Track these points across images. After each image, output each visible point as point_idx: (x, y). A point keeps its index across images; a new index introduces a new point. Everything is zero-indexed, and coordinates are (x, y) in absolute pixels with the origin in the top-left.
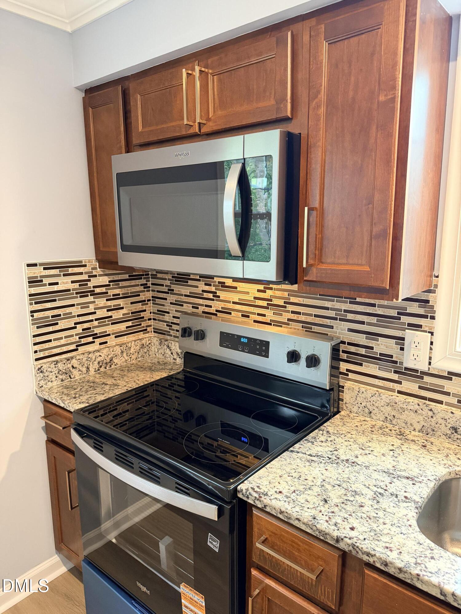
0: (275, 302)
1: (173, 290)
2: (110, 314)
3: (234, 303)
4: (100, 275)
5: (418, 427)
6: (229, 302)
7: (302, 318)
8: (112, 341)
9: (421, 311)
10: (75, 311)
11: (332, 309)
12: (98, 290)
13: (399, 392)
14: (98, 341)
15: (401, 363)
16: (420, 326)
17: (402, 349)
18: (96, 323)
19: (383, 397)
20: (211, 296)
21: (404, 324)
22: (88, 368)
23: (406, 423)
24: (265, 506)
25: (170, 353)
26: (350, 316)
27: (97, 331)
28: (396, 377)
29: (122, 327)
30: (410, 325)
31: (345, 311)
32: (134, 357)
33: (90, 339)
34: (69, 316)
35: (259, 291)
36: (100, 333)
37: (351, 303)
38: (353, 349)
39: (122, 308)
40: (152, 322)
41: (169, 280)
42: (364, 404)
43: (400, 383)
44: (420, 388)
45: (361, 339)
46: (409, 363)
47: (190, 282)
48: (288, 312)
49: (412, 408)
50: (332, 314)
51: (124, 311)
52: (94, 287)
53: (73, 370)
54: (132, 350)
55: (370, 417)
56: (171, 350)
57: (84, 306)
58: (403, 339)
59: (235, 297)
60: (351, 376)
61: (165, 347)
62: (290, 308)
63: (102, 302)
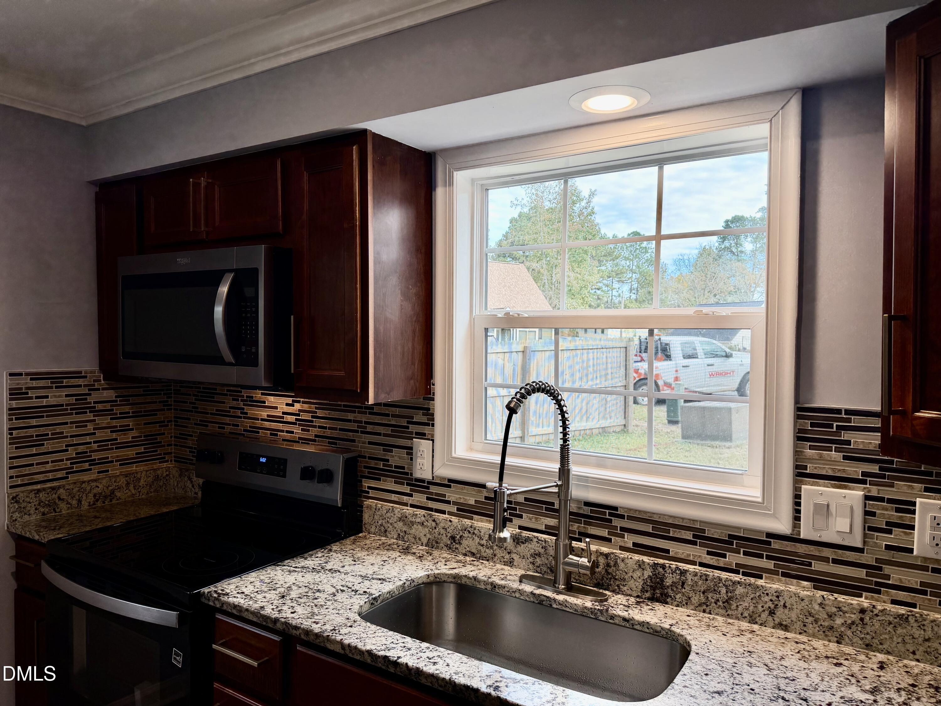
0: (304, 416)
1: (197, 408)
2: (114, 435)
3: (262, 420)
4: (103, 389)
5: (425, 540)
6: (258, 419)
7: (328, 433)
8: (115, 470)
9: (424, 419)
10: (67, 430)
11: (355, 421)
12: (100, 407)
13: (410, 506)
14: (96, 469)
15: (411, 474)
16: (424, 434)
17: (412, 459)
18: (95, 446)
19: (396, 512)
20: (238, 413)
21: (411, 433)
22: (80, 501)
23: (415, 538)
25: (190, 486)
26: (369, 428)
27: (95, 456)
28: (407, 489)
29: (131, 452)
30: (417, 434)
31: (366, 423)
32: (144, 491)
33: (86, 466)
34: (60, 436)
35: (287, 405)
36: (99, 459)
37: (370, 413)
38: (373, 464)
39: (132, 429)
40: (172, 449)
41: (194, 395)
42: (380, 522)
43: (411, 495)
44: (428, 499)
45: (379, 451)
46: (418, 474)
47: (217, 398)
48: (315, 427)
49: (418, 520)
50: (354, 426)
51: (134, 433)
52: (95, 403)
53: (60, 503)
54: (142, 482)
55: (386, 536)
56: (192, 482)
57: (81, 424)
58: (411, 448)
59: (264, 414)
60: (372, 493)
61: (186, 479)
62: (317, 422)
63: (105, 421)
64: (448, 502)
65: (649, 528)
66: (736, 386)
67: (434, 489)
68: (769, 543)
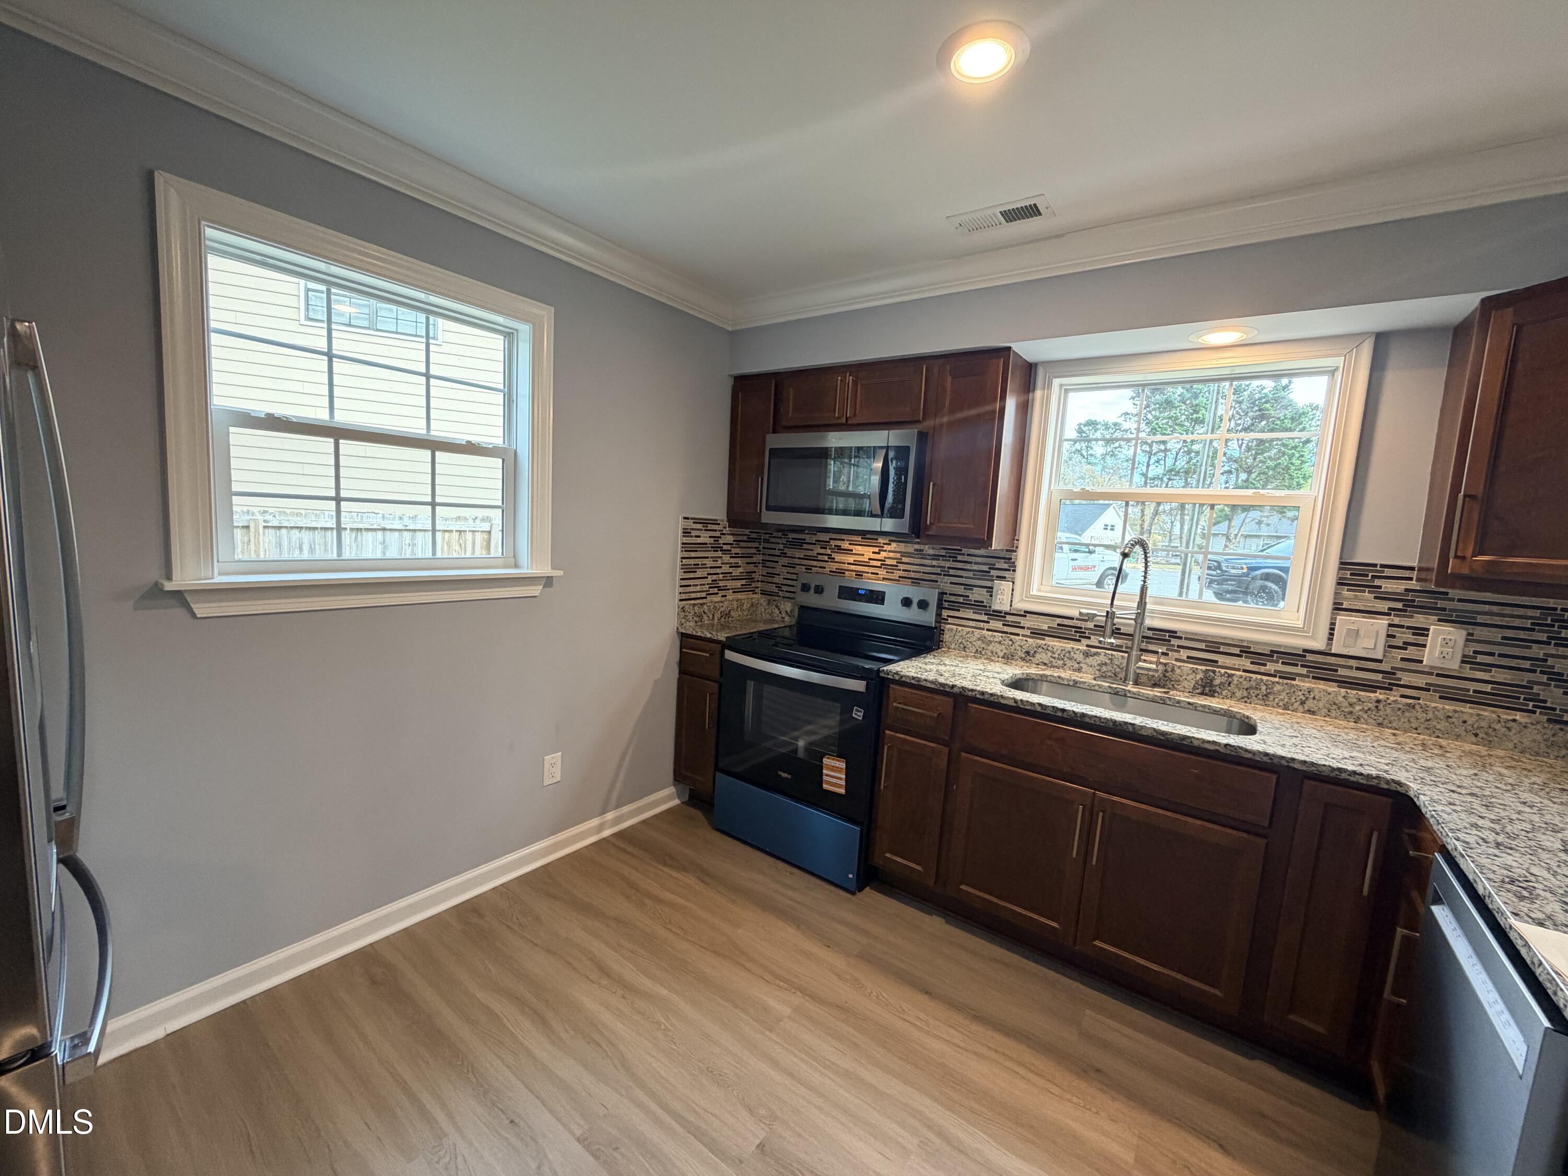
0: (888, 562)
1: (786, 553)
2: (731, 570)
3: (848, 564)
4: (728, 534)
5: (1001, 654)
6: (844, 563)
7: (912, 575)
8: (730, 596)
9: (1006, 566)
10: (709, 563)
11: (939, 567)
12: (725, 547)
13: (988, 630)
14: (721, 593)
15: (990, 607)
16: (1005, 578)
17: (991, 596)
18: (721, 576)
19: (976, 634)
20: (826, 558)
21: (993, 576)
22: (713, 615)
23: (992, 653)
24: (902, 677)
25: (778, 612)
26: (952, 572)
27: (721, 584)
28: (985, 618)
29: (738, 584)
30: (998, 577)
31: (948, 568)
32: (745, 613)
33: (716, 590)
34: (704, 566)
35: (874, 553)
36: (723, 586)
37: (953, 561)
38: (953, 598)
39: (740, 567)
40: (759, 584)
41: (783, 544)
42: (960, 641)
43: (988, 622)
44: (1004, 625)
45: (960, 590)
46: (996, 607)
47: (805, 546)
48: (900, 570)
49: (997, 640)
50: (938, 570)
51: (741, 570)
52: (723, 544)
53: (704, 615)
54: (745, 607)
55: (965, 651)
56: (779, 609)
57: (715, 559)
58: (992, 588)
59: (851, 559)
60: (950, 620)
61: (774, 607)
62: (901, 567)
63: (727, 558)
64: (1023, 628)
65: (1203, 646)
66: (1095, 581)
67: (1009, 618)
68: (1305, 656)
